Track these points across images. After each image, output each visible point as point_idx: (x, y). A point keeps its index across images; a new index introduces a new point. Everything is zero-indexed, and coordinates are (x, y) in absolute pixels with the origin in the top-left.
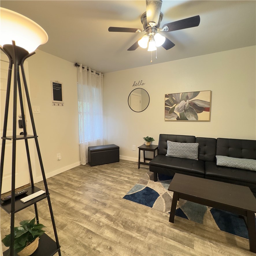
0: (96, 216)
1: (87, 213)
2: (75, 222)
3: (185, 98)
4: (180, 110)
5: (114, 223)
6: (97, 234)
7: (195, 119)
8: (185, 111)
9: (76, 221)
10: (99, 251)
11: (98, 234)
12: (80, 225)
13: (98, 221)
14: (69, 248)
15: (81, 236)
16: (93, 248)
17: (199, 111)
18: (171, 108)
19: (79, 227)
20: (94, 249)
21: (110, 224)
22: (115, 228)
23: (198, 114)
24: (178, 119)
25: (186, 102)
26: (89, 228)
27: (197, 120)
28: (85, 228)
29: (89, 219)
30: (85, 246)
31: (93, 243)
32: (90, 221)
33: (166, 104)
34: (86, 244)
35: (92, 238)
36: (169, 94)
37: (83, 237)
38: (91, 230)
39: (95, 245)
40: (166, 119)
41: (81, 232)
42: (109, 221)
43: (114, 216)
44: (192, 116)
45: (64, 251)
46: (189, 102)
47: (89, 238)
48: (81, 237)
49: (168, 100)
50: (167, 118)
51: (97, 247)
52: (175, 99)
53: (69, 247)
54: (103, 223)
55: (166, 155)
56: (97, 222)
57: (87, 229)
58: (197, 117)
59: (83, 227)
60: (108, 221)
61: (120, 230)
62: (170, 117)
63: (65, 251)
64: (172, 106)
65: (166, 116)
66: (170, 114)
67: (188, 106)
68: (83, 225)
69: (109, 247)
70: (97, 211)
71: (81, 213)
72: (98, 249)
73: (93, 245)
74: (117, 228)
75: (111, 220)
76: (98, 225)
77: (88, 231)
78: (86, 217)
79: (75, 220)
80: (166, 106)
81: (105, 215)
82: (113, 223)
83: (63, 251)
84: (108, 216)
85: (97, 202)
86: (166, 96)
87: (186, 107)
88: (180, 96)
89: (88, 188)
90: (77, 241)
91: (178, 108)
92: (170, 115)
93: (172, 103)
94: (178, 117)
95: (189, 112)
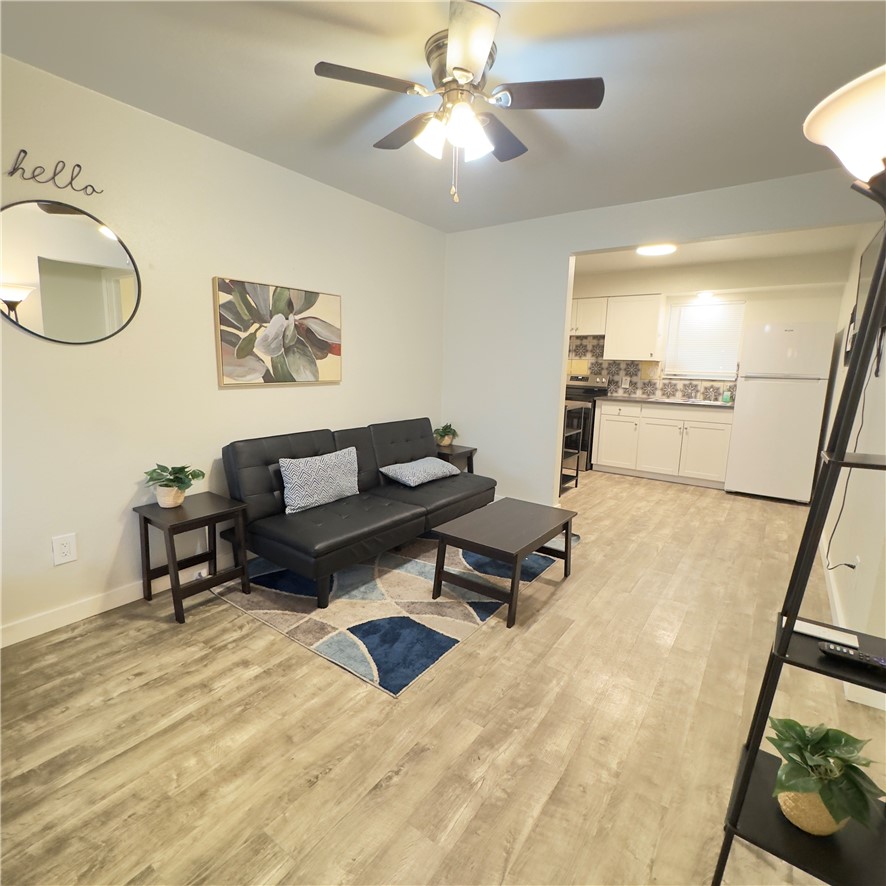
0: (484, 779)
1: (461, 815)
2: (513, 858)
3: (283, 304)
4: (273, 346)
5: (516, 728)
6: (566, 770)
7: (311, 378)
8: (288, 350)
9: (509, 853)
10: (619, 763)
11: (563, 769)
12: (533, 830)
13: (508, 772)
14: (632, 852)
15: (581, 821)
16: (614, 780)
17: (319, 353)
18: (243, 335)
19: (541, 834)
20: (617, 775)
21: (520, 738)
22: (535, 725)
23: (318, 362)
24: (268, 379)
25: (287, 319)
26: (545, 799)
27: (317, 382)
28: (544, 812)
29: (499, 803)
30: (614, 803)
31: (599, 781)
32: (511, 796)
33: (223, 321)
34: (606, 799)
35: (580, 786)
36: (231, 281)
37: (584, 812)
38: (549, 790)
39: (604, 775)
40: (227, 380)
41: (565, 824)
42: (510, 740)
43: (488, 726)
44: (304, 367)
45: (649, 866)
46: (295, 320)
47: (584, 792)
48: (585, 817)
49: (230, 302)
50: (230, 375)
51: (609, 769)
52: (253, 304)
53: (629, 854)
54: (520, 755)
55: (288, 511)
56: (514, 775)
57: (547, 803)
58: (315, 373)
59: (539, 819)
60: (507, 744)
61: (543, 716)
62: (239, 370)
63: (648, 861)
64: (246, 330)
65: (227, 369)
66: (241, 360)
67: (294, 336)
68: (530, 823)
69: (602, 742)
70: (456, 778)
71: (464, 840)
72: (614, 766)
73: (604, 780)
74: (539, 720)
75: (507, 734)
76: (527, 769)
77: (555, 798)
78: (488, 813)
79: (507, 860)
80: (224, 328)
81: (482, 751)
82: (516, 730)
83: (648, 870)
84: (488, 741)
85: (396, 779)
86: (224, 286)
87: (289, 337)
88: (268, 296)
89: (237, 836)
90: (601, 830)
91: (265, 338)
92: (240, 366)
93: (246, 318)
94: (268, 370)
95: (297, 355)
